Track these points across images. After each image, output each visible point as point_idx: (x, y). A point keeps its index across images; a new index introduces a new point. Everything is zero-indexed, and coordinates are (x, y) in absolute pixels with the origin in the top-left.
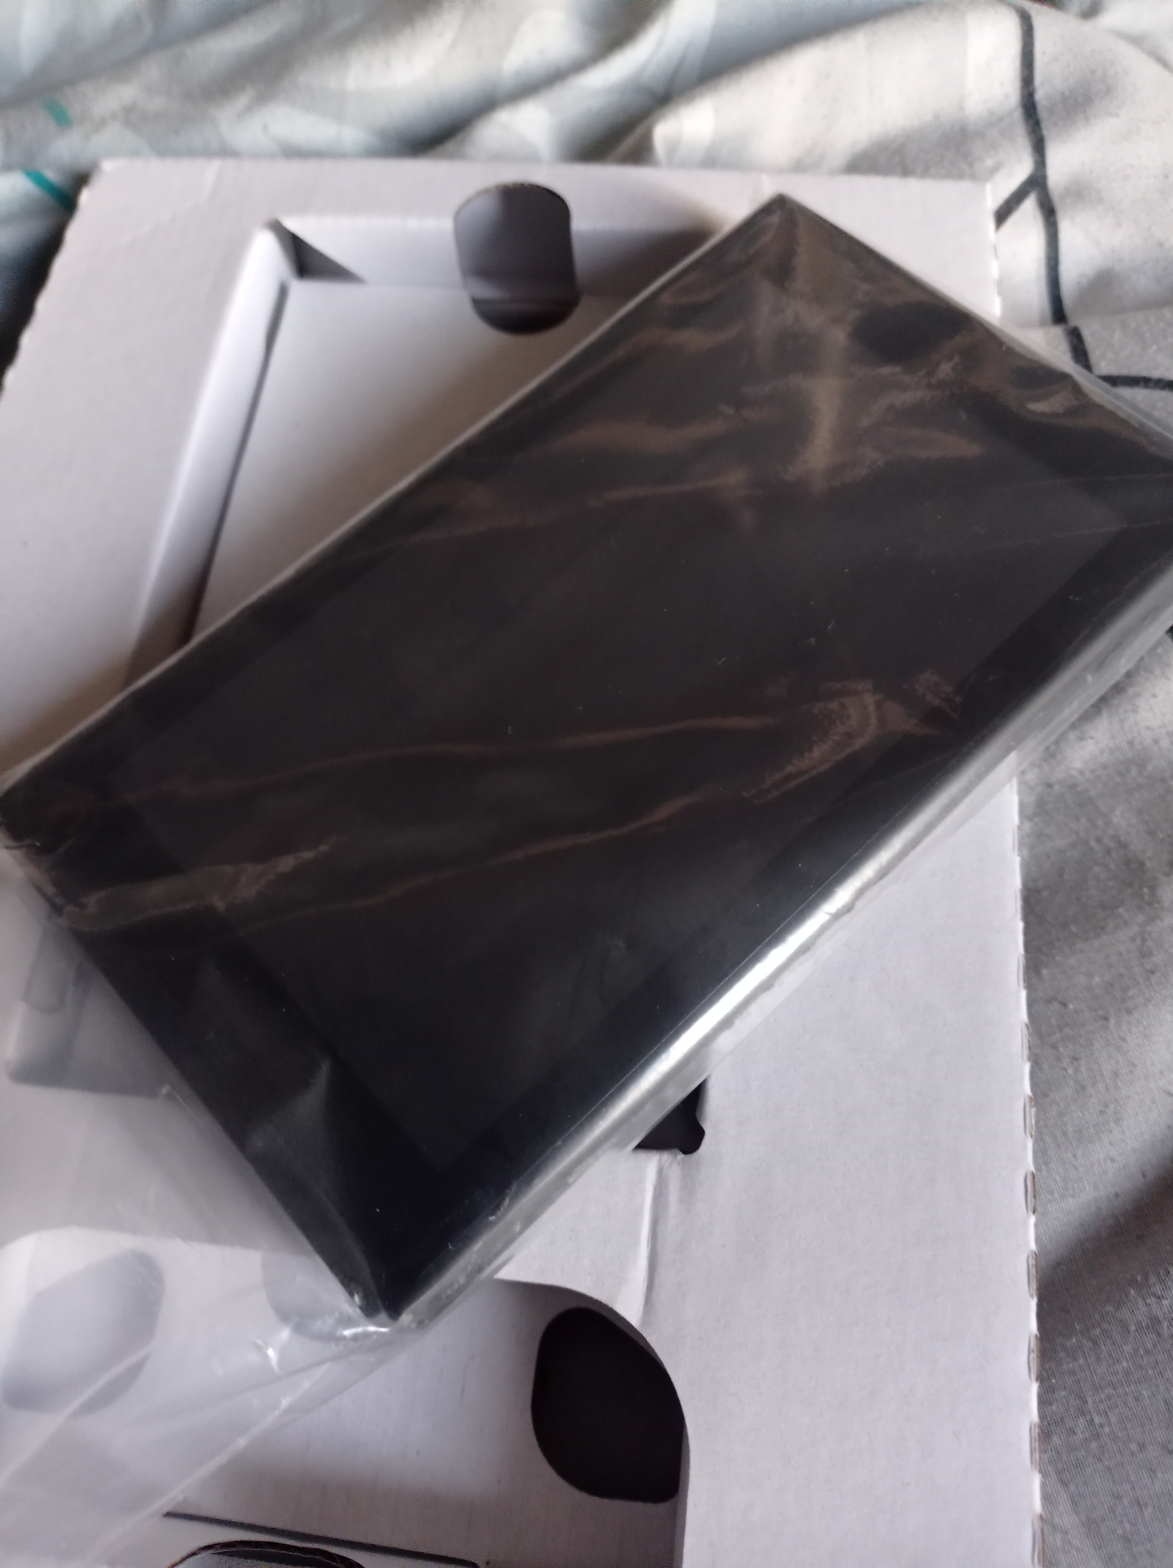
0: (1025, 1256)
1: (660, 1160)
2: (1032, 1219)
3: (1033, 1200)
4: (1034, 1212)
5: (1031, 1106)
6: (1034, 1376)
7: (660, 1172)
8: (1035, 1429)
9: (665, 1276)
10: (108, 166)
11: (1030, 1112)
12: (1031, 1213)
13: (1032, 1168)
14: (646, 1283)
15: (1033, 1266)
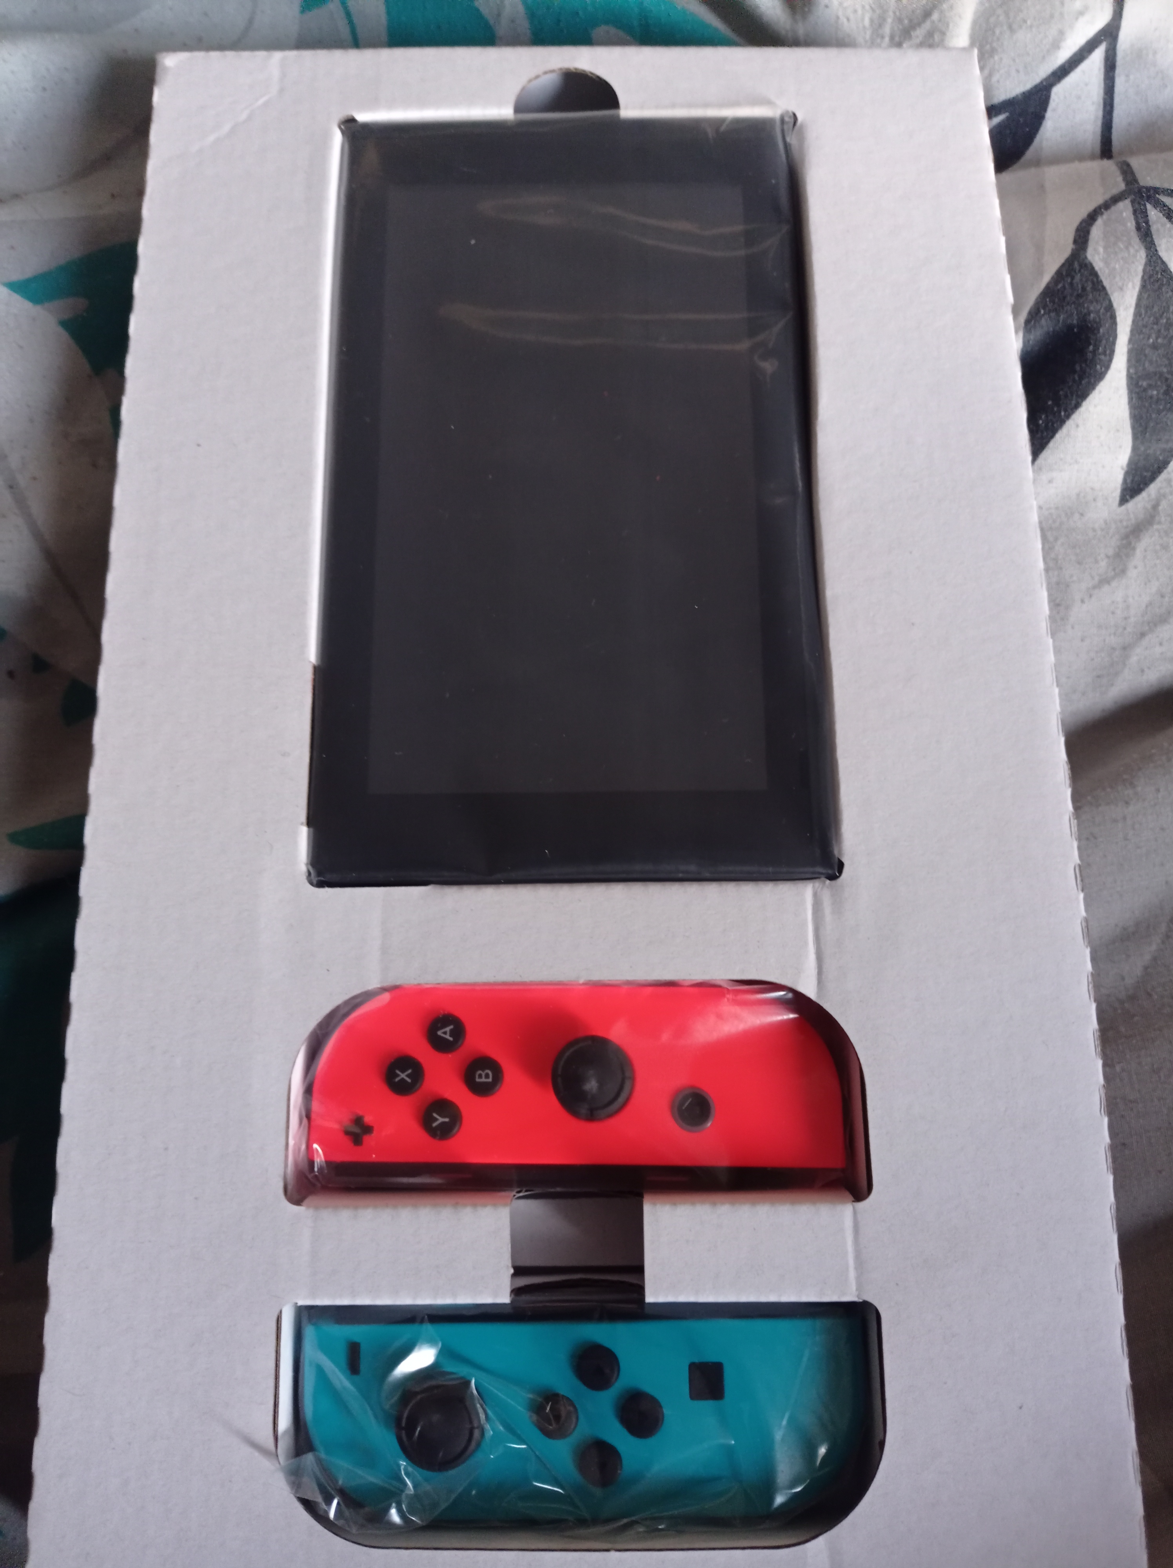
0: (1079, 921)
1: (813, 887)
2: (1082, 896)
3: (1081, 883)
4: (1083, 890)
5: (1074, 819)
6: (1092, 999)
7: (815, 895)
8: (1096, 1033)
9: (830, 965)
10: (170, 61)
11: (1074, 822)
12: (1080, 892)
13: (1078, 862)
14: (816, 971)
15: (1085, 927)
